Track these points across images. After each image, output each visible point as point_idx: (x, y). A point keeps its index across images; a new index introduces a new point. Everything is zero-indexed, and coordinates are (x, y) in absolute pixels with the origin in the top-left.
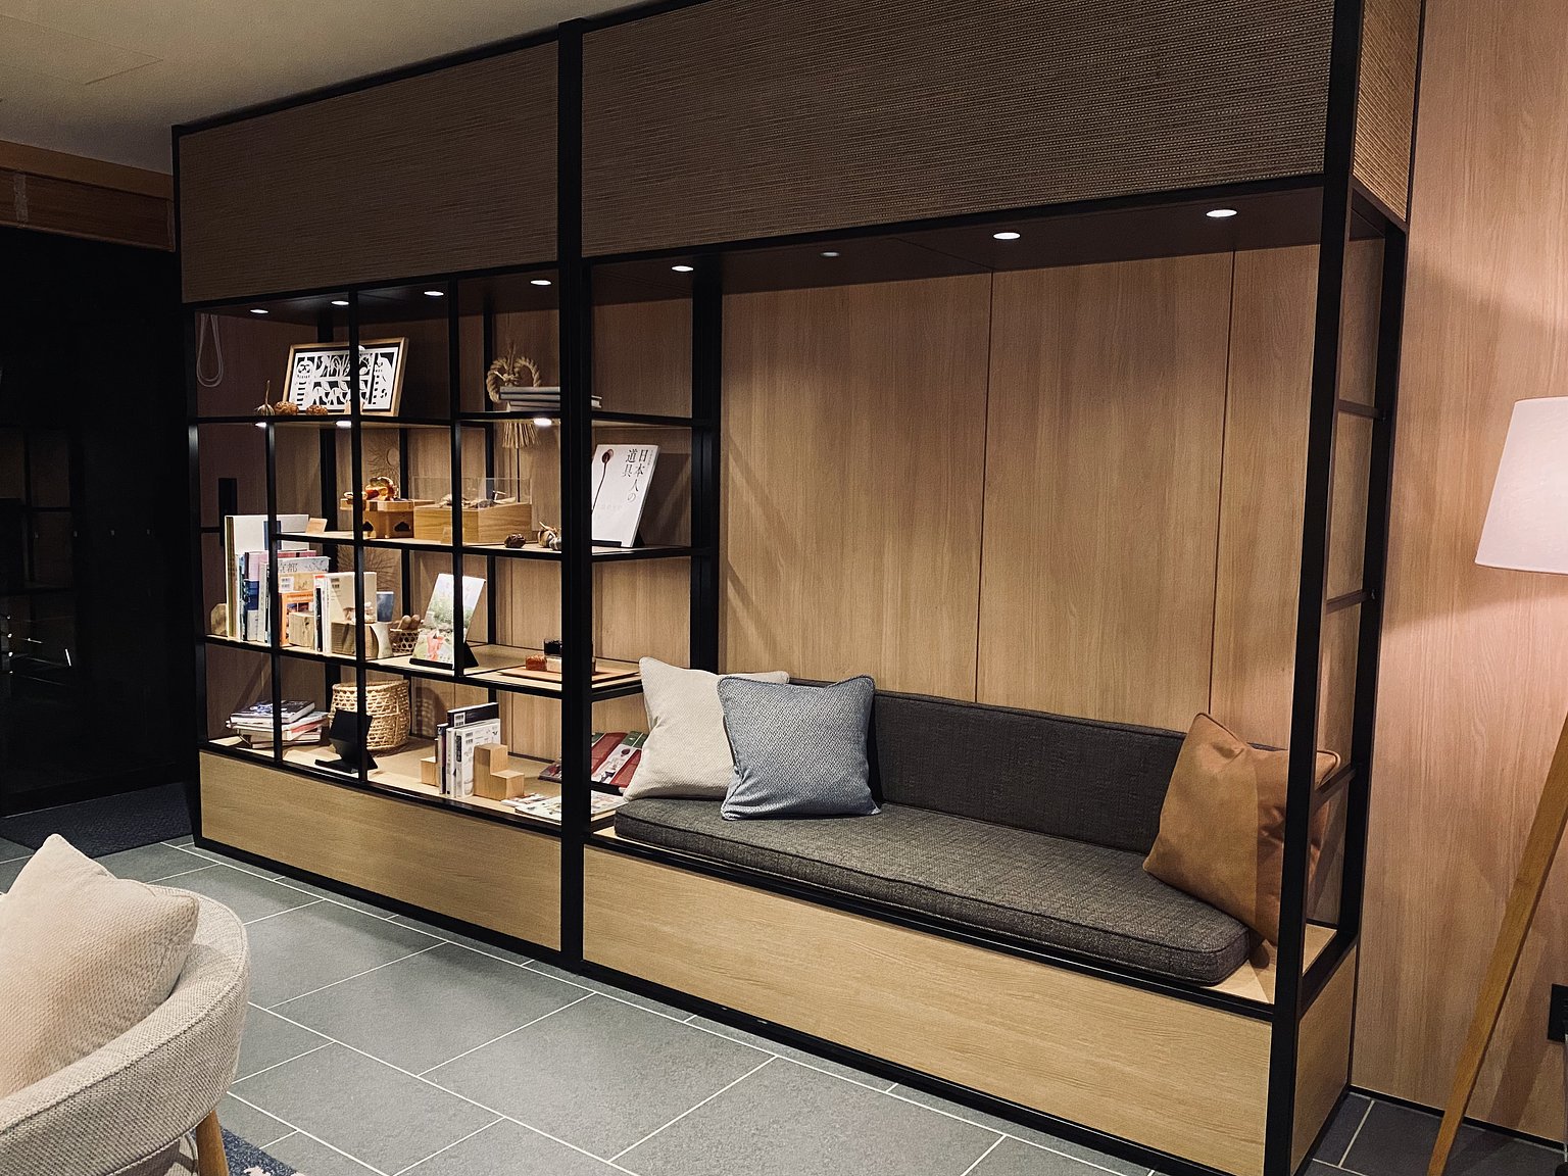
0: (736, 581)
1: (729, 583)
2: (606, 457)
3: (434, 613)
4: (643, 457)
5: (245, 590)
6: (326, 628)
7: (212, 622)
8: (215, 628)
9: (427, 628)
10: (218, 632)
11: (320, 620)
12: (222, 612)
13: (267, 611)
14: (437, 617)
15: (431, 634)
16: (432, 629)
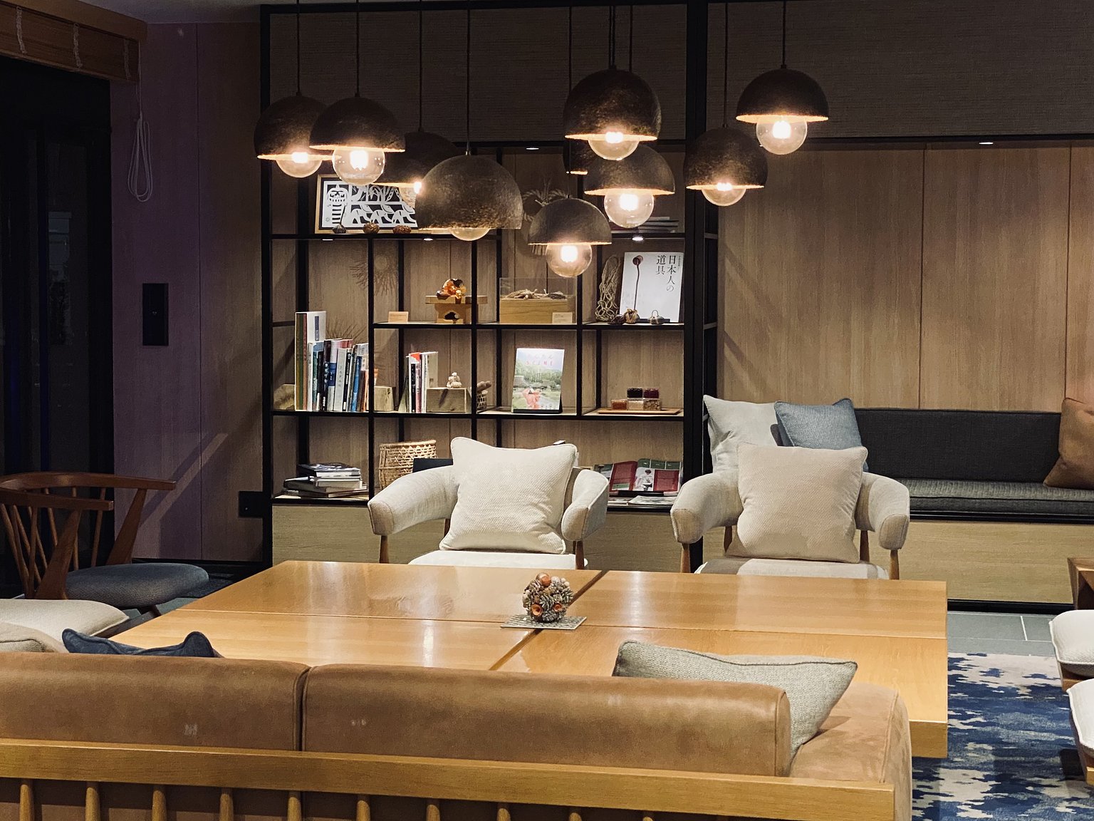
0: (732, 344)
1: (726, 345)
2: (637, 261)
3: (523, 377)
4: (672, 261)
5: (326, 370)
6: (424, 393)
7: (275, 400)
8: (279, 404)
9: (520, 387)
10: (283, 408)
11: (414, 388)
12: (288, 391)
13: (346, 386)
14: (527, 379)
15: (526, 391)
16: (525, 388)
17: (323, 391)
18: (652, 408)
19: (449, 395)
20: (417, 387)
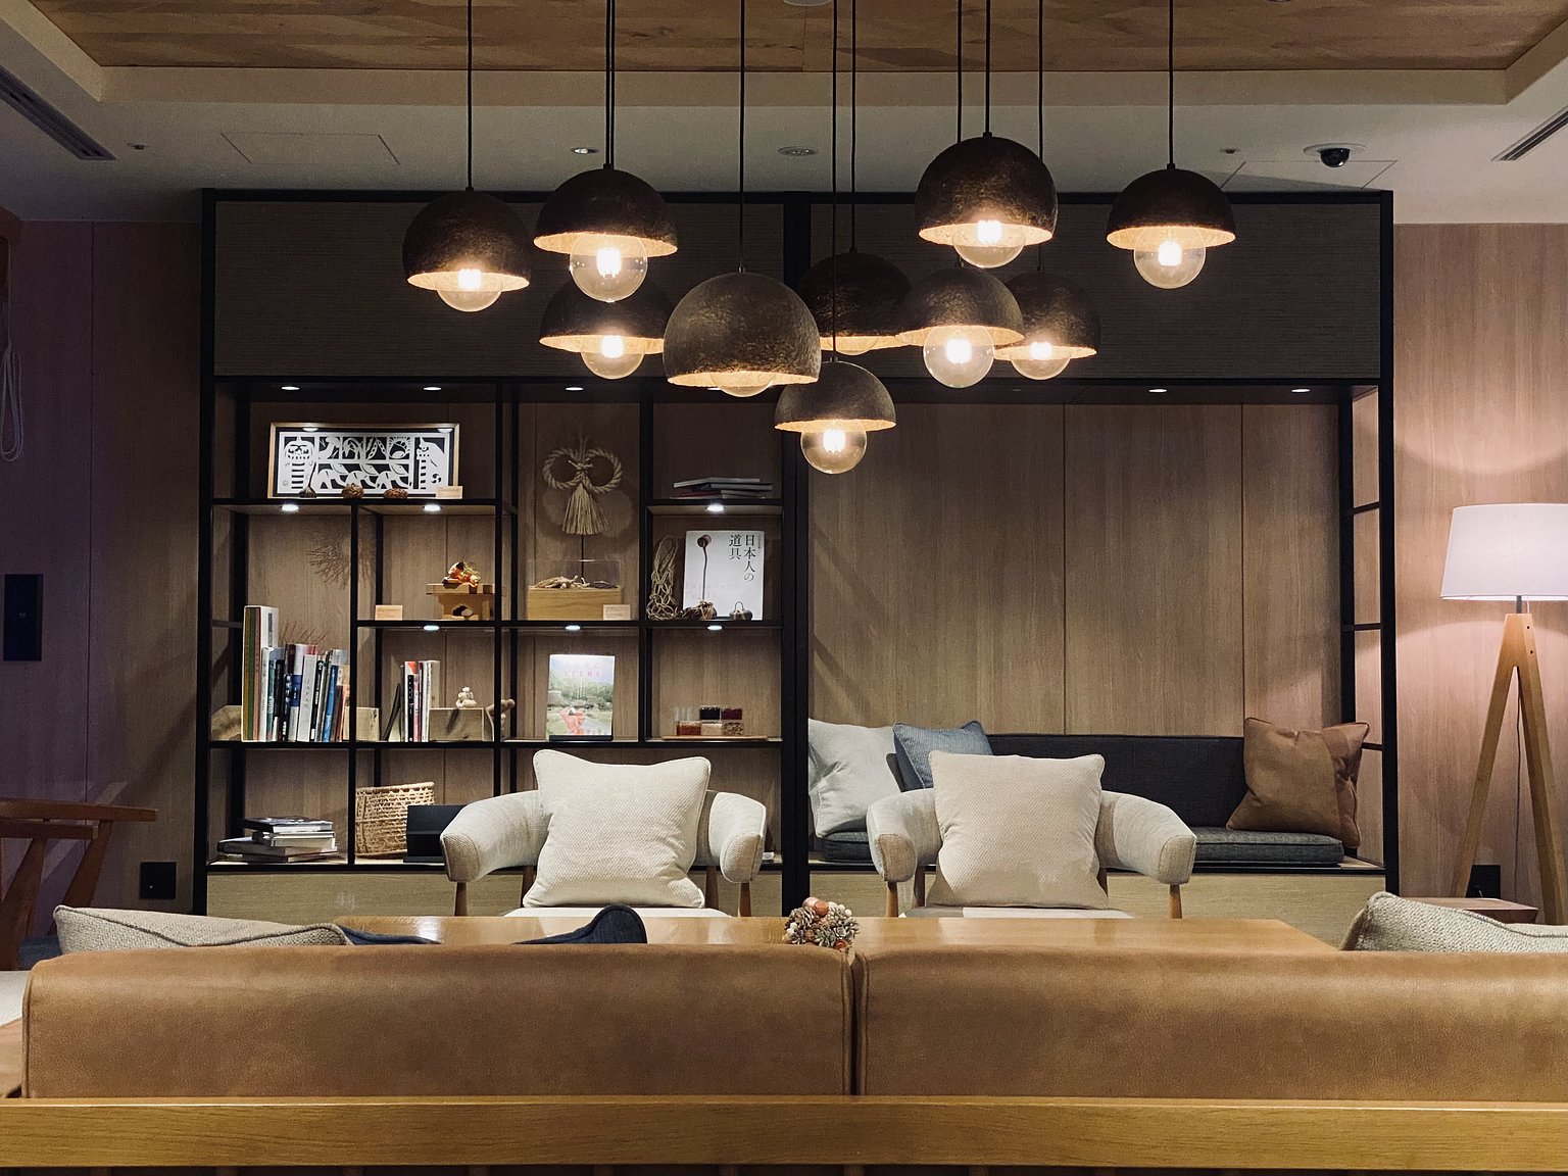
0: (822, 652)
1: (817, 656)
2: (703, 542)
3: (560, 692)
4: (750, 542)
5: (288, 685)
6: (426, 715)
7: (213, 727)
8: (219, 733)
9: (557, 706)
10: (225, 738)
11: (411, 708)
12: (233, 715)
13: (315, 707)
14: (565, 695)
15: (566, 711)
16: (563, 707)
17: (282, 714)
18: (734, 732)
19: (461, 716)
20: (416, 707)
